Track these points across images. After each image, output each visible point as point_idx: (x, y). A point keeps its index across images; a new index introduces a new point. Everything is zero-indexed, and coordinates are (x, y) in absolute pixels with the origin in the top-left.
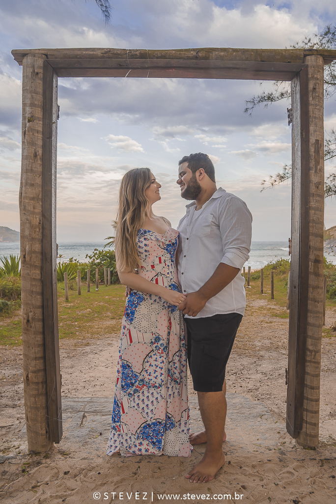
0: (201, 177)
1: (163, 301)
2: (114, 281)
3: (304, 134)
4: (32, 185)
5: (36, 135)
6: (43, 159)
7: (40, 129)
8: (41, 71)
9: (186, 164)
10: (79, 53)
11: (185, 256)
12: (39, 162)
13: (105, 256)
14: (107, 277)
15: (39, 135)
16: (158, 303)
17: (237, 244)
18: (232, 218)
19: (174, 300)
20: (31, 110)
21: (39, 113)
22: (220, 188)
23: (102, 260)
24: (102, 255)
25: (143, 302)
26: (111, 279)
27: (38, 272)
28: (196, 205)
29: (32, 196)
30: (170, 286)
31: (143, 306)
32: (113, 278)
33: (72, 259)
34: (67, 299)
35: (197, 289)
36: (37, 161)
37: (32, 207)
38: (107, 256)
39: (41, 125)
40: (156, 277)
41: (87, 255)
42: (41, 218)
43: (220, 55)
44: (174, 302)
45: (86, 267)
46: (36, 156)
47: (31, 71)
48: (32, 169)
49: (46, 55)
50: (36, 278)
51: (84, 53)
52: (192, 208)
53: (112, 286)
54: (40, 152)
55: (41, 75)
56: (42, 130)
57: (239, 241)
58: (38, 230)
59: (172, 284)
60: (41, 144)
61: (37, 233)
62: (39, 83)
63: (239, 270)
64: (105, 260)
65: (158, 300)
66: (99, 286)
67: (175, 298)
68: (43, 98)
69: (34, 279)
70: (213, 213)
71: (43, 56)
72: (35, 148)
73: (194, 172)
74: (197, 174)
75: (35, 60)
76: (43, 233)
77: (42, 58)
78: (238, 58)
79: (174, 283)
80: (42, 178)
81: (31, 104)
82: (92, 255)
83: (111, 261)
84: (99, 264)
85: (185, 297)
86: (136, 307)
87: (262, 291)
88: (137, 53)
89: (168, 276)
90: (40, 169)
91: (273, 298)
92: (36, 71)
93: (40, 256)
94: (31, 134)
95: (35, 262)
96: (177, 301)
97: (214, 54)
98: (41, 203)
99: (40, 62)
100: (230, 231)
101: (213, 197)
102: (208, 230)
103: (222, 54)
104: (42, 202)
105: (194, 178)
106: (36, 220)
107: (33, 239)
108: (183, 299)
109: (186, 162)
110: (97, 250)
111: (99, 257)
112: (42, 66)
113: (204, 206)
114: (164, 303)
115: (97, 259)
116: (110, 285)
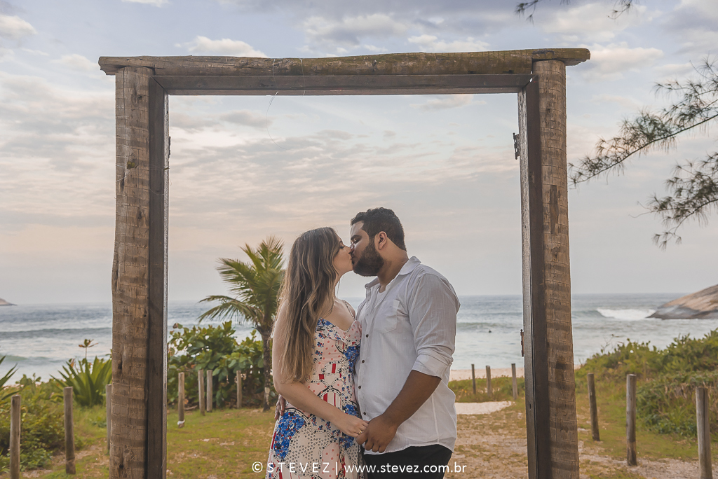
0: (382, 244)
1: (333, 428)
2: (220, 400)
3: (533, 177)
4: (135, 260)
5: (140, 186)
6: (150, 223)
7: (146, 178)
8: (145, 93)
9: (361, 224)
10: (202, 65)
11: (363, 362)
12: (145, 226)
13: (200, 340)
14: (205, 391)
15: (145, 187)
16: (325, 431)
17: (433, 341)
18: (425, 305)
19: (352, 429)
20: (131, 151)
21: (143, 155)
22: (413, 258)
23: (192, 351)
24: (192, 339)
25: (303, 428)
26: (214, 396)
27: (140, 389)
28: (379, 284)
29: (134, 276)
30: (344, 408)
31: (301, 434)
32: (219, 392)
35: (382, 410)
36: (142, 225)
37: (134, 292)
38: (205, 342)
39: (147, 172)
40: (326, 392)
42: (147, 308)
43: (408, 67)
44: (350, 431)
46: (140, 217)
47: (131, 93)
48: (134, 238)
49: (153, 68)
50: (136, 398)
51: (209, 65)
52: (374, 289)
53: (218, 414)
54: (146, 211)
55: (146, 99)
56: (148, 179)
57: (436, 338)
58: (142, 326)
59: (348, 405)
60: (148, 200)
61: (141, 331)
62: (144, 111)
63: (438, 379)
64: (200, 350)
65: (325, 427)
66: (186, 414)
67: (352, 425)
68: (150, 132)
69: (134, 400)
70: (400, 299)
71: (149, 70)
72: (138, 206)
73: (372, 236)
74: (377, 239)
75: (137, 78)
76: (149, 330)
77: (147, 73)
78: (433, 70)
79: (350, 404)
80: (150, 249)
81: (132, 141)
83: (213, 354)
84: (184, 360)
85: (366, 424)
86: (292, 434)
88: (287, 66)
89: (343, 392)
90: (146, 237)
92: (138, 93)
93: (144, 365)
94: (133, 185)
95: (137, 374)
96: (355, 431)
97: (398, 65)
98: (147, 286)
99: (144, 80)
100: (423, 322)
101: (402, 273)
102: (393, 322)
103: (411, 64)
104: (149, 284)
105: (372, 245)
106: (139, 312)
107: (134, 340)
108: (363, 428)
109: (360, 222)
110: (180, 326)
111: (186, 344)
112: (147, 85)
113: (388, 287)
114: (334, 432)
115: (180, 348)
116: (211, 411)
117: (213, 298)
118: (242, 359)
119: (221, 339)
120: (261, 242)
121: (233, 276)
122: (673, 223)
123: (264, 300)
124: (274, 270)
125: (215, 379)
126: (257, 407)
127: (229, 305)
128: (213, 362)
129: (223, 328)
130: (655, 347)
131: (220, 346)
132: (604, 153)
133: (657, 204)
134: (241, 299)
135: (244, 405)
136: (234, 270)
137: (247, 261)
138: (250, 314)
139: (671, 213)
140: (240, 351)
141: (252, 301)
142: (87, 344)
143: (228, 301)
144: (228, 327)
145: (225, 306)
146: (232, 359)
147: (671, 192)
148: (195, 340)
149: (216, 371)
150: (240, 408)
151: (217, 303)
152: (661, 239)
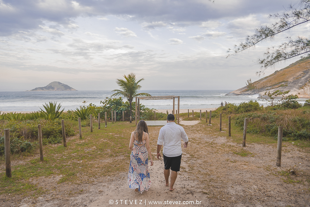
2: (118, 119)
14: (114, 116)
23: (111, 105)
24: (110, 102)
26: (117, 117)
32: (118, 117)
33: (91, 104)
34: (81, 137)
38: (114, 102)
41: (101, 101)
45: (100, 110)
53: (118, 123)
64: (113, 105)
66: (108, 123)
82: (104, 102)
83: (116, 106)
84: (109, 107)
87: (221, 129)
91: (230, 136)
110: (108, 98)
115: (108, 104)
116: (116, 122)
117: (116, 90)
118: (124, 107)
119: (119, 102)
120: (129, 74)
121: (121, 84)
122: (264, 68)
123: (130, 91)
124: (132, 83)
125: (117, 113)
126: (129, 121)
127: (119, 92)
128: (116, 108)
130: (235, 105)
131: (118, 104)
132: (249, 41)
133: (260, 61)
134: (123, 91)
135: (125, 120)
136: (121, 83)
137: (125, 80)
138: (126, 95)
139: (263, 65)
140: (124, 105)
141: (126, 92)
142: (85, 102)
143: (120, 91)
144: (120, 98)
145: (118, 93)
146: (122, 108)
147: (265, 57)
148: (111, 102)
149: (117, 111)
150: (124, 121)
151: (116, 92)
152: (258, 74)
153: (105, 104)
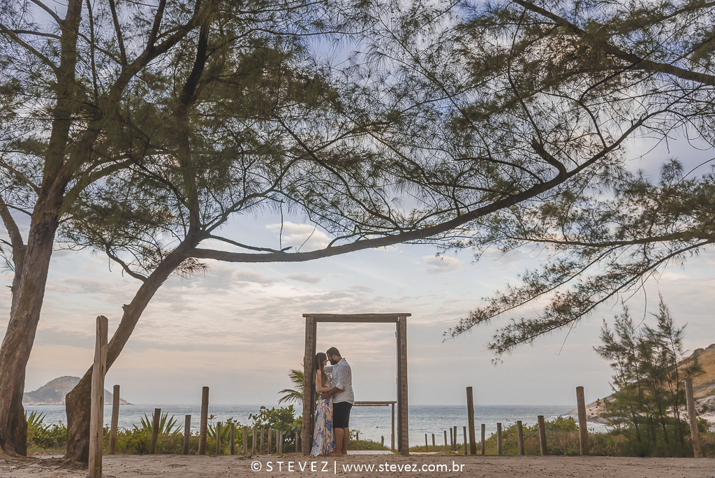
13: (276, 415)
23: (270, 421)
24: (272, 415)
33: (231, 419)
38: (278, 416)
41: (251, 415)
82: (258, 415)
83: (283, 423)
84: (267, 427)
110: (264, 408)
115: (265, 420)
117: (286, 391)
118: (299, 426)
119: (287, 415)
121: (297, 379)
122: (498, 355)
127: (294, 395)
128: (282, 427)
129: (288, 409)
131: (287, 419)
132: (463, 324)
133: (490, 346)
134: (300, 391)
136: (298, 376)
139: (497, 350)
140: (296, 422)
143: (294, 393)
144: (291, 407)
145: (292, 395)
146: (293, 426)
147: (495, 342)
149: (285, 432)
151: (288, 394)
152: (494, 362)
153: (258, 420)
